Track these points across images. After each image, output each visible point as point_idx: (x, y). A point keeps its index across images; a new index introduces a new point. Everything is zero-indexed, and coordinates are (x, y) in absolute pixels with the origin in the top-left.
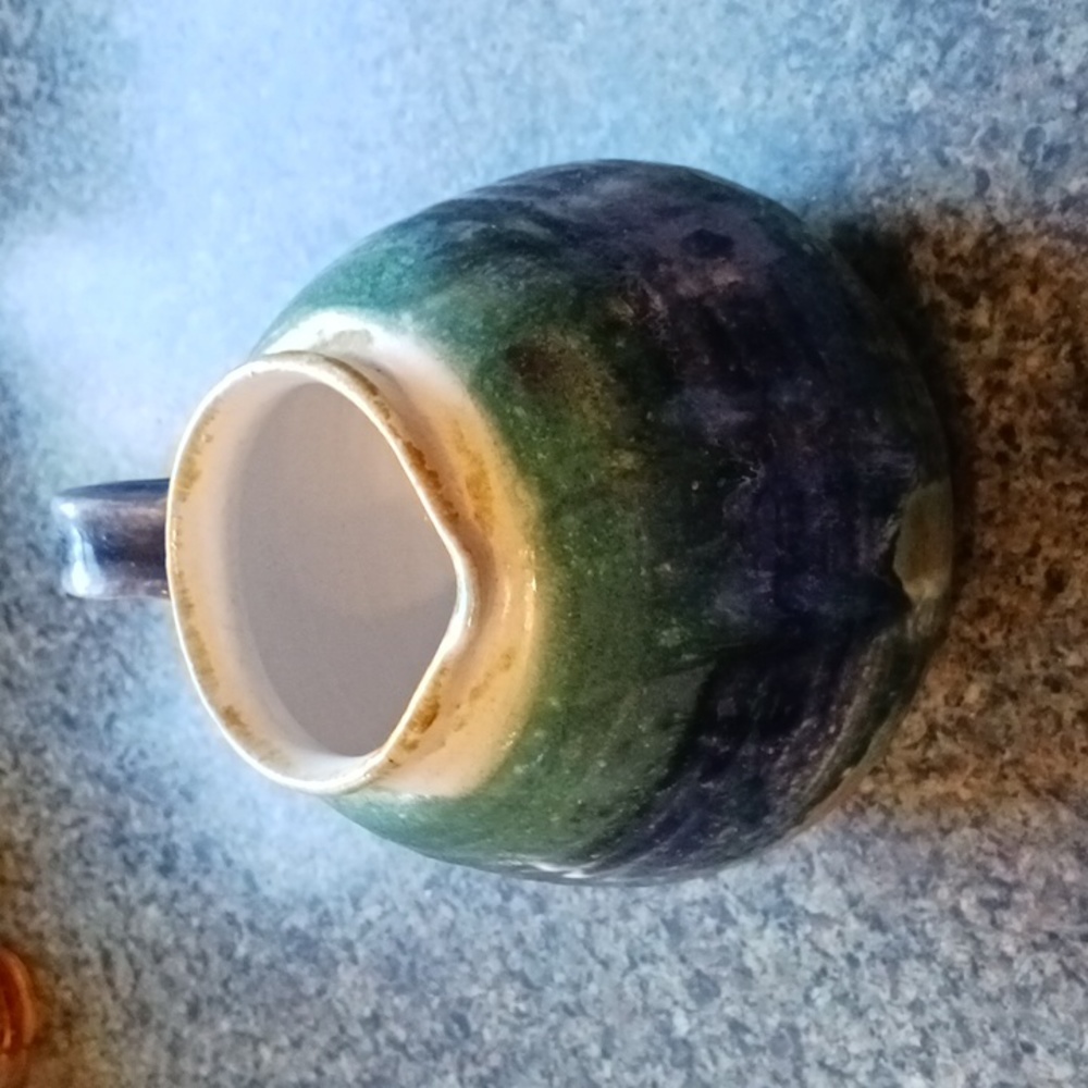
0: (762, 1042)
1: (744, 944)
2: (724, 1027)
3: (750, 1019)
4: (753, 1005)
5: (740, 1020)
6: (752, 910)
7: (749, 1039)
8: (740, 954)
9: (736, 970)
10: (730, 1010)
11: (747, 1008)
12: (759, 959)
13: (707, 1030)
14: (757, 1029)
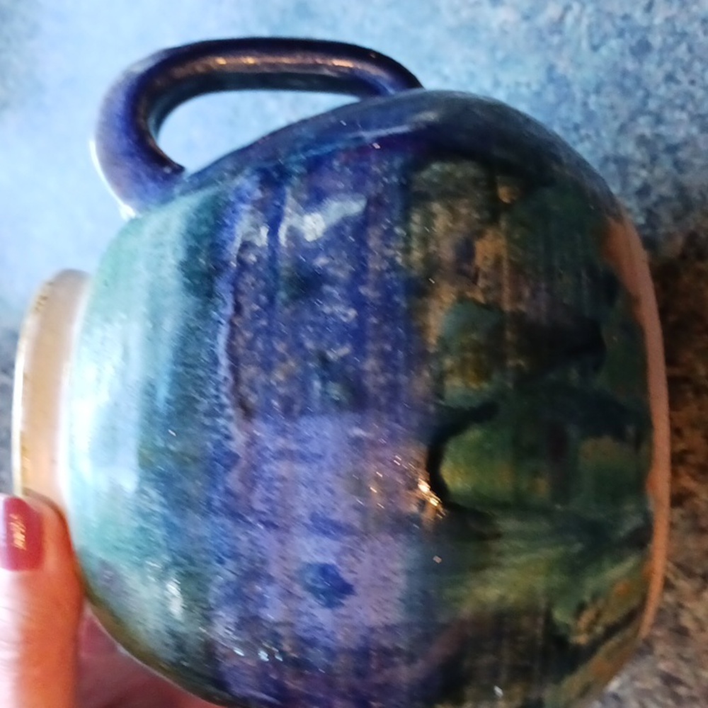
0: (695, 693)
1: (681, 606)
2: (657, 682)
3: (685, 673)
4: (687, 661)
5: (674, 674)
6: (690, 574)
7: (682, 691)
8: (676, 616)
9: (671, 630)
10: (663, 666)
11: (682, 664)
12: (697, 620)
13: (638, 684)
14: (690, 680)
